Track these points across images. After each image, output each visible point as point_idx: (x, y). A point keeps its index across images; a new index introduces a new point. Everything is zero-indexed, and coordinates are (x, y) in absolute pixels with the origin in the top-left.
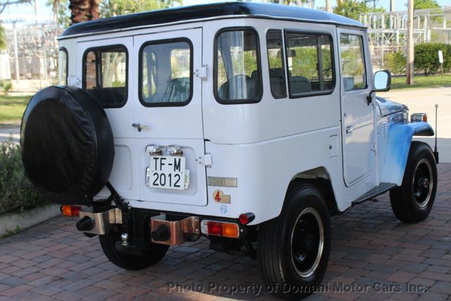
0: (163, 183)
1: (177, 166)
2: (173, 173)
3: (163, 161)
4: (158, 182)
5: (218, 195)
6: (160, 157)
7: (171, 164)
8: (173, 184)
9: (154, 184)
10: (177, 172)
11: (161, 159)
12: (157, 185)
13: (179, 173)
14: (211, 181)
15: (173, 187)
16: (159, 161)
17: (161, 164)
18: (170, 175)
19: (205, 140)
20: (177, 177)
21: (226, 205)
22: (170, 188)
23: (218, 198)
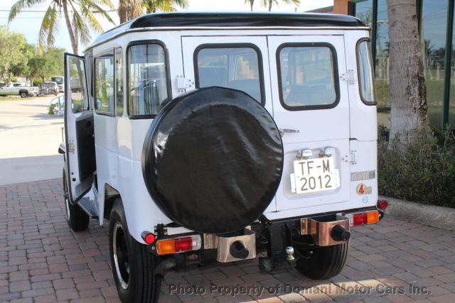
0: (312, 186)
1: (326, 167)
2: (323, 175)
3: (310, 165)
4: (307, 186)
5: (361, 188)
6: (306, 161)
7: (320, 167)
8: (324, 185)
9: (302, 189)
10: (327, 173)
11: (308, 163)
12: (307, 189)
13: (329, 174)
14: (355, 176)
15: (324, 188)
16: (305, 166)
17: (309, 168)
18: (320, 177)
19: (350, 139)
20: (328, 178)
21: (367, 195)
22: (322, 190)
23: (361, 191)
